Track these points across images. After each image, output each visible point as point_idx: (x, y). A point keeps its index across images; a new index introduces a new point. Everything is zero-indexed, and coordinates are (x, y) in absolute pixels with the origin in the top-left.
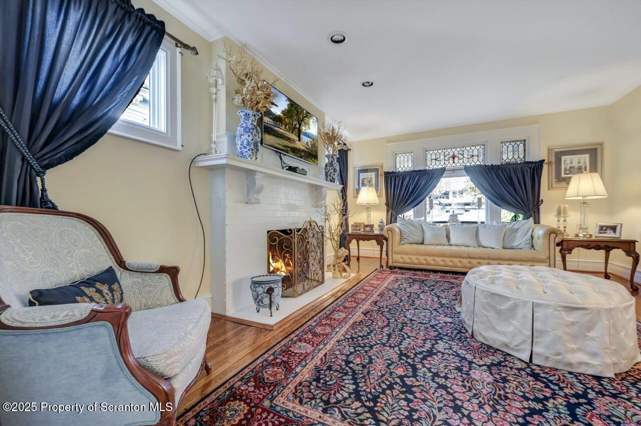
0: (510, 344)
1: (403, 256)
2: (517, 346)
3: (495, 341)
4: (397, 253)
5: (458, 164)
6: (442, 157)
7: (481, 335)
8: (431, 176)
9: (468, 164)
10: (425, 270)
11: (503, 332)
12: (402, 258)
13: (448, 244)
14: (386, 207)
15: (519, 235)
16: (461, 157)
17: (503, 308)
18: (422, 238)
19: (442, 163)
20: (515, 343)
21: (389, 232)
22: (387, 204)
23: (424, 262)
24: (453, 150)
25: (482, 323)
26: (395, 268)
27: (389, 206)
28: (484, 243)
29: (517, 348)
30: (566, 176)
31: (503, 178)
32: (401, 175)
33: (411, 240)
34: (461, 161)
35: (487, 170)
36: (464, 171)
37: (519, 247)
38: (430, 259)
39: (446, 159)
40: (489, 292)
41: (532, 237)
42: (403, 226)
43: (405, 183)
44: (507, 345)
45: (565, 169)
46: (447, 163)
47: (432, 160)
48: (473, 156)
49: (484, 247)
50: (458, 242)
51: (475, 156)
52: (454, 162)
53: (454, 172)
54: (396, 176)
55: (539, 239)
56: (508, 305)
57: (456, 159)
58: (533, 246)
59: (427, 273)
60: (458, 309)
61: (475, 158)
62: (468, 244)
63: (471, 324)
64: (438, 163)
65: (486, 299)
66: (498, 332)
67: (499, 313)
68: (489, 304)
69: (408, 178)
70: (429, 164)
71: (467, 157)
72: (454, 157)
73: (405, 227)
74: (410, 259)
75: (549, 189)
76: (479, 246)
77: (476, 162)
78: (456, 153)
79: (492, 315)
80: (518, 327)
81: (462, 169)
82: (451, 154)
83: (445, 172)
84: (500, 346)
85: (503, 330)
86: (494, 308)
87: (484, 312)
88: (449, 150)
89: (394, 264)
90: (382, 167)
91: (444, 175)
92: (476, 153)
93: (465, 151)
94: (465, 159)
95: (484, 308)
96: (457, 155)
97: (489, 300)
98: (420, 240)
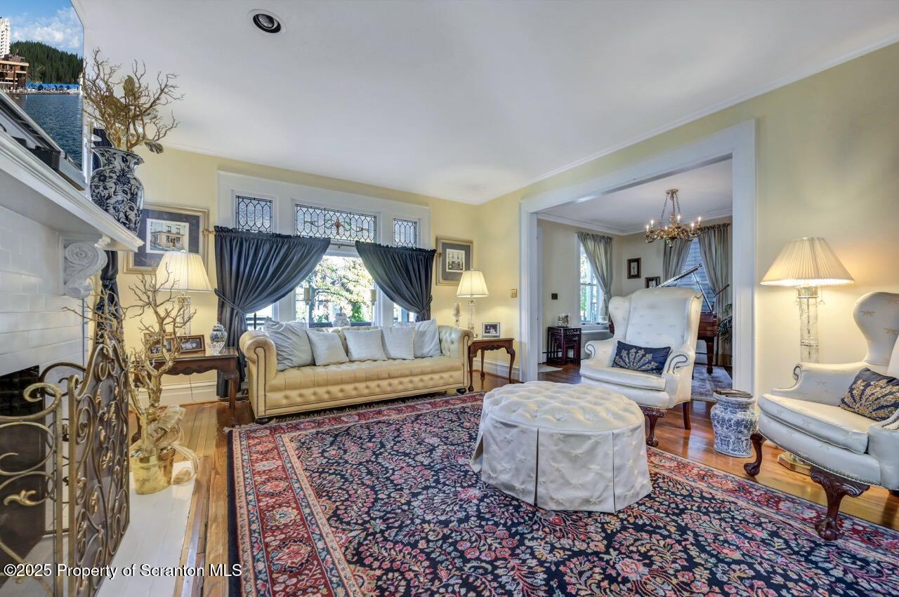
0: (591, 497)
1: (288, 393)
2: (599, 497)
3: (571, 502)
4: (276, 389)
5: (344, 238)
6: (321, 222)
7: (552, 499)
8: (309, 250)
9: (362, 240)
10: (331, 410)
11: (581, 485)
12: (287, 397)
13: (347, 359)
14: (217, 298)
15: (427, 338)
16: (347, 227)
17: (579, 451)
18: (310, 354)
19: (321, 231)
20: (597, 494)
21: (260, 351)
22: (221, 292)
23: (326, 396)
24: (338, 214)
25: (552, 482)
26: (270, 419)
27: (224, 294)
28: (393, 353)
29: (599, 499)
30: (450, 271)
31: (399, 265)
32: (253, 239)
33: (296, 361)
34: (347, 234)
35: (383, 252)
36: (355, 249)
37: (430, 354)
38: (335, 389)
39: (328, 225)
40: (561, 434)
41: (440, 341)
42: (278, 335)
43: (262, 254)
44: (587, 501)
45: (449, 263)
46: (328, 232)
47: (305, 222)
48: (362, 229)
49: (394, 359)
50: (363, 355)
51: (365, 229)
52: (338, 233)
53: (342, 248)
54: (242, 239)
55: (453, 343)
56: (587, 445)
57: (341, 229)
58: (442, 352)
59: (336, 414)
60: (476, 468)
61: (365, 233)
62: (376, 357)
63: (531, 487)
64: (315, 229)
65: (557, 445)
66: (575, 487)
67: (574, 460)
68: (560, 451)
69: (267, 247)
70: (300, 227)
71: (355, 229)
72: (338, 225)
73: (281, 337)
74: (301, 395)
75: (436, 284)
76: (389, 359)
77: (368, 238)
78: (341, 220)
79: (564, 466)
80: (599, 471)
81: (352, 246)
82: (334, 219)
83: (330, 246)
84: (580, 506)
85: (580, 482)
86: (566, 454)
87: (553, 464)
88: (332, 213)
89: (268, 412)
90: (207, 214)
91: (328, 251)
92: (366, 226)
93: (353, 220)
94: (352, 231)
95: (554, 459)
96: (343, 223)
97: (562, 445)
98: (307, 358)
